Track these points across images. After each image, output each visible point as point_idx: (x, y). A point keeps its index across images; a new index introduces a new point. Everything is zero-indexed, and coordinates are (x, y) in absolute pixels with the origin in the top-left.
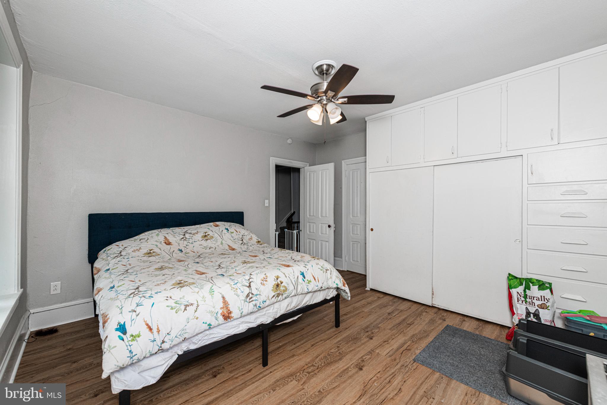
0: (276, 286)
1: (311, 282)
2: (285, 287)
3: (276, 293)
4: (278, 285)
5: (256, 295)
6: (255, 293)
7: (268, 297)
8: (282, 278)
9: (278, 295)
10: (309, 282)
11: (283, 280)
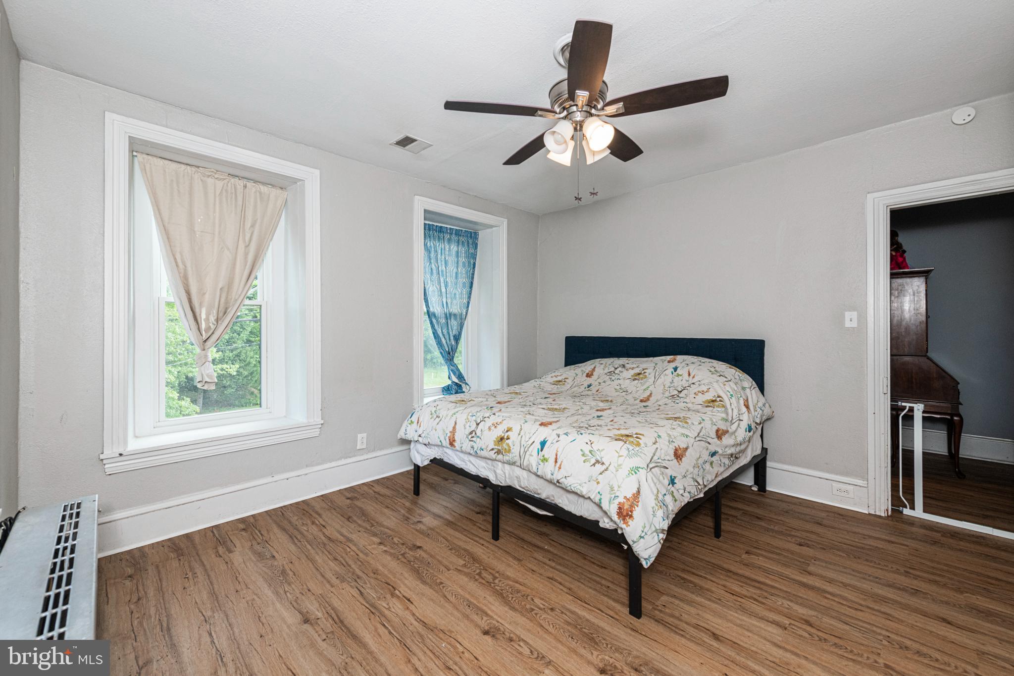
0: (499, 439)
1: (547, 461)
2: (509, 447)
3: (496, 447)
4: (502, 439)
5: (478, 437)
6: (478, 434)
7: (487, 447)
8: (513, 435)
9: (499, 452)
10: (545, 460)
11: (511, 437)
